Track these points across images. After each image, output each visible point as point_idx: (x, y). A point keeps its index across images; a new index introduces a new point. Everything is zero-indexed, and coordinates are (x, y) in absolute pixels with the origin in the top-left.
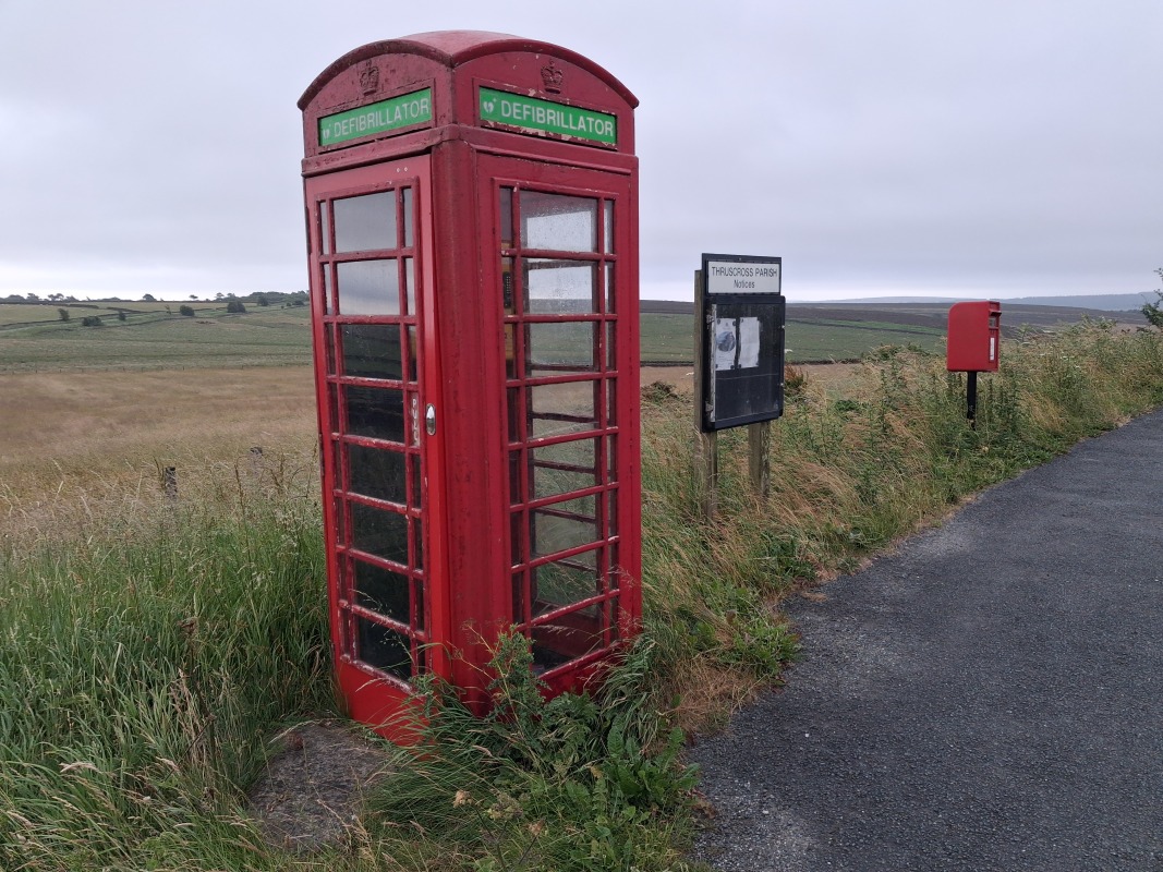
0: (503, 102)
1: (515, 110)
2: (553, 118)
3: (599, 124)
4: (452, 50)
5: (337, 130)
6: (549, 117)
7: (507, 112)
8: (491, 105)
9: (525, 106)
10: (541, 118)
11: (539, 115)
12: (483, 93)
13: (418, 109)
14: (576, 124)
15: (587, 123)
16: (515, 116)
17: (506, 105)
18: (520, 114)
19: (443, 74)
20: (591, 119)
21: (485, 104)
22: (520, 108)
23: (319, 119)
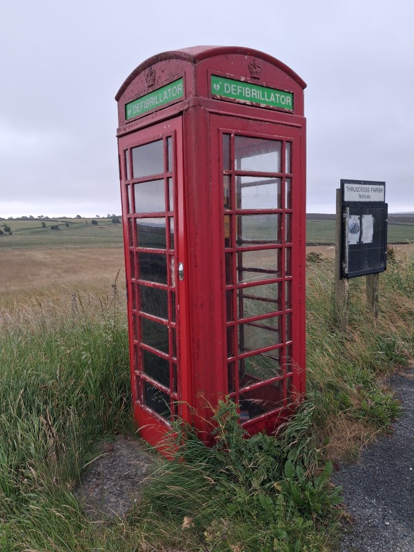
0: (225, 84)
1: (233, 89)
2: (255, 94)
3: (283, 98)
4: (195, 53)
5: (135, 110)
6: (253, 94)
7: (227, 90)
8: (218, 86)
9: (238, 87)
10: (248, 94)
11: (247, 92)
12: (213, 78)
13: (175, 91)
14: (269, 98)
15: (275, 97)
16: (232, 93)
17: (227, 86)
18: (236, 92)
19: (189, 68)
20: (278, 95)
21: (215, 85)
22: (236, 88)
23: (126, 105)
